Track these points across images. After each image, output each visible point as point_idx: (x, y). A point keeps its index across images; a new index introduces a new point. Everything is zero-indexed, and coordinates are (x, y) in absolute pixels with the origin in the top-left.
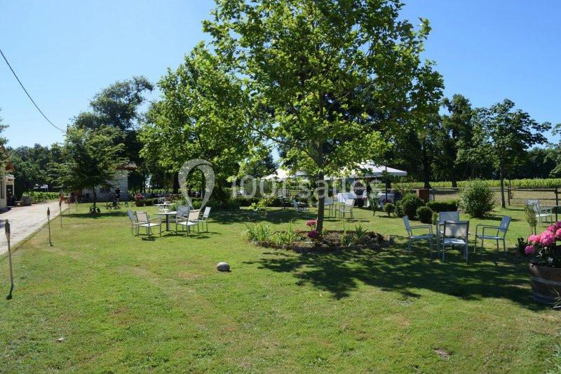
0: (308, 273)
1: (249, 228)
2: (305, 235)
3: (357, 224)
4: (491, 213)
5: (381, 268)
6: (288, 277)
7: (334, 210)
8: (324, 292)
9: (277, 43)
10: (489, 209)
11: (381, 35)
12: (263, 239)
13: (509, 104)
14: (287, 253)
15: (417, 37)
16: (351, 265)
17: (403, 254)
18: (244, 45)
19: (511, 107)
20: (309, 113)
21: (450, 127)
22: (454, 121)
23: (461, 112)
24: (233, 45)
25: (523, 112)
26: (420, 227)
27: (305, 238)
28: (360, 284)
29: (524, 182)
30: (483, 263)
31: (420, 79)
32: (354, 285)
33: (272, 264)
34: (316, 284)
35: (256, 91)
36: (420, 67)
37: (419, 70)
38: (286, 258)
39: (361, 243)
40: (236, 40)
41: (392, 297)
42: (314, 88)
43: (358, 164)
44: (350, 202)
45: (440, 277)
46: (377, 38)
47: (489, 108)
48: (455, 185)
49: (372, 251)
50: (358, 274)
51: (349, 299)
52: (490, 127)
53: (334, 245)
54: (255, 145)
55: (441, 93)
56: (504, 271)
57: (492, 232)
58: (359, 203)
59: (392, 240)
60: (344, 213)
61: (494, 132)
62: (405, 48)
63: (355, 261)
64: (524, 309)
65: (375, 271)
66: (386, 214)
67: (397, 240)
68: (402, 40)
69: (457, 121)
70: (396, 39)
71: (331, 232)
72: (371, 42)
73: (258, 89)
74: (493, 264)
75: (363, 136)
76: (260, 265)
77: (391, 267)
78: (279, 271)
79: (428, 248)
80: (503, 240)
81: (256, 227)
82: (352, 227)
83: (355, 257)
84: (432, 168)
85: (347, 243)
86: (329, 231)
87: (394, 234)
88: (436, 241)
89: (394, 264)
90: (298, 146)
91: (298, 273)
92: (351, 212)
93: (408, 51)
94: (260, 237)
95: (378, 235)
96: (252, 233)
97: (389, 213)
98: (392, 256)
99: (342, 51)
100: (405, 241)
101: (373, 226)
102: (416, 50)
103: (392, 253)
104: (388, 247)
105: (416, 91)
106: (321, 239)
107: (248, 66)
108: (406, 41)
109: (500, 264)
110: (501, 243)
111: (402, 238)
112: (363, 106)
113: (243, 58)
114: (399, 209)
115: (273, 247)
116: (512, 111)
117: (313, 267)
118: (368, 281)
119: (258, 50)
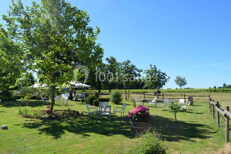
0: (44, 129)
1: (19, 109)
2: (45, 112)
3: (68, 107)
4: (121, 102)
5: (76, 125)
6: (35, 131)
7: (60, 101)
8: (50, 136)
9: (36, 29)
10: (121, 101)
11: (81, 31)
12: (26, 114)
13: (129, 62)
14: (36, 120)
15: (95, 33)
16: (64, 124)
17: (86, 119)
18: (22, 28)
19: (129, 63)
20: (50, 60)
21: (109, 69)
22: (110, 67)
23: (113, 63)
24: (16, 27)
25: (134, 65)
26: (94, 108)
27: (45, 113)
28: (66, 132)
29: (135, 90)
30: (116, 122)
31: (95, 50)
32: (64, 133)
33: (29, 125)
34: (47, 133)
35: (26, 49)
36: (95, 45)
37: (95, 46)
38: (35, 122)
39: (69, 115)
40: (18, 25)
41: (79, 137)
42: (52, 49)
43: (69, 82)
44: (67, 98)
45: (99, 128)
46: (79, 32)
47: (122, 63)
48: (110, 91)
49: (73, 118)
50: (66, 128)
51: (61, 139)
52: (122, 70)
53: (57, 116)
54: (24, 72)
55: (102, 56)
56: (122, 124)
57: (120, 110)
58: (71, 98)
59: (82, 113)
60: (64, 102)
61: (123, 72)
62: (90, 38)
63: (66, 123)
64: (127, 138)
65: (74, 127)
66: (81, 103)
67: (84, 114)
68: (89, 34)
69: (112, 67)
70: (86, 33)
71: (57, 110)
72: (77, 33)
73: (27, 48)
74: (119, 122)
75: (72, 71)
76: (23, 126)
77: (80, 124)
78: (31, 128)
79: (96, 116)
80: (123, 112)
81: (23, 109)
82: (66, 108)
83: (66, 121)
84: (101, 84)
85: (63, 115)
86: (56, 110)
87: (84, 111)
88: (99, 114)
89: (82, 123)
90: (43, 73)
91: (40, 129)
92: (67, 102)
93: (91, 39)
94: (24, 114)
95: (77, 111)
96: (20, 112)
97: (82, 102)
98: (82, 120)
99: (65, 35)
100: (88, 114)
101: (75, 108)
102: (94, 39)
103: (82, 119)
104: (80, 116)
105: (93, 55)
106: (52, 114)
107: (23, 37)
108: (91, 35)
109: (122, 122)
110: (123, 113)
111: (87, 112)
112: (72, 59)
113: (20, 34)
114: (87, 101)
115: (30, 118)
116: (130, 64)
117: (47, 126)
118: (70, 131)
119: (28, 31)
